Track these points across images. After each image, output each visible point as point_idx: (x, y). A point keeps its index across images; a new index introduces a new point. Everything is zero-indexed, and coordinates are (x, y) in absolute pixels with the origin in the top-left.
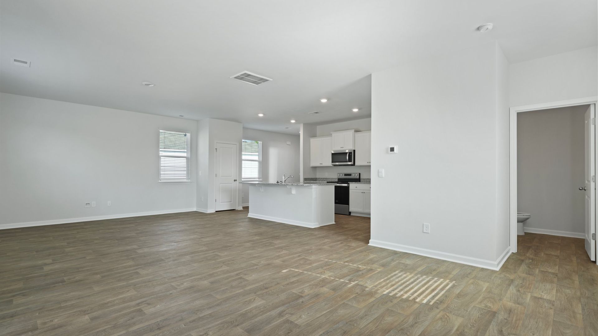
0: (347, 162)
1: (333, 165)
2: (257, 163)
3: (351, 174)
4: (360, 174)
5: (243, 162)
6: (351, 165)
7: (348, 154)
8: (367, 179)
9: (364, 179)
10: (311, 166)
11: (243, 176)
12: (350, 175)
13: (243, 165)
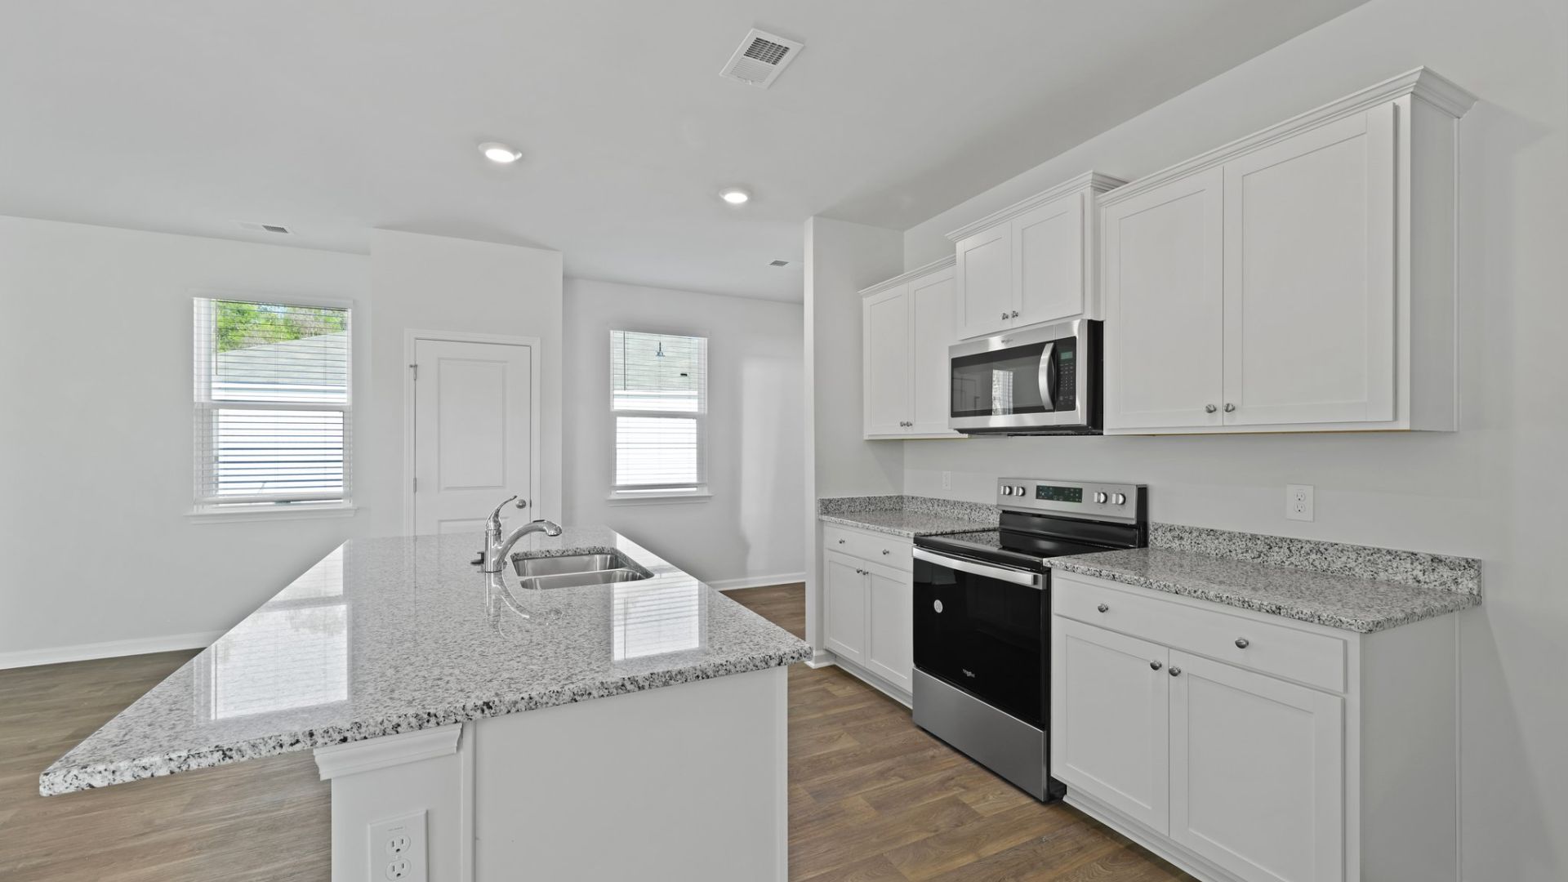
0: (1040, 409)
1: (961, 431)
2: (693, 423)
3: (1080, 491)
4: (1143, 493)
5: (621, 421)
6: (1077, 430)
7: (1046, 356)
8: (1201, 532)
9: (1178, 533)
10: (866, 438)
11: (622, 479)
12: (1073, 494)
13: (618, 436)
